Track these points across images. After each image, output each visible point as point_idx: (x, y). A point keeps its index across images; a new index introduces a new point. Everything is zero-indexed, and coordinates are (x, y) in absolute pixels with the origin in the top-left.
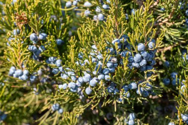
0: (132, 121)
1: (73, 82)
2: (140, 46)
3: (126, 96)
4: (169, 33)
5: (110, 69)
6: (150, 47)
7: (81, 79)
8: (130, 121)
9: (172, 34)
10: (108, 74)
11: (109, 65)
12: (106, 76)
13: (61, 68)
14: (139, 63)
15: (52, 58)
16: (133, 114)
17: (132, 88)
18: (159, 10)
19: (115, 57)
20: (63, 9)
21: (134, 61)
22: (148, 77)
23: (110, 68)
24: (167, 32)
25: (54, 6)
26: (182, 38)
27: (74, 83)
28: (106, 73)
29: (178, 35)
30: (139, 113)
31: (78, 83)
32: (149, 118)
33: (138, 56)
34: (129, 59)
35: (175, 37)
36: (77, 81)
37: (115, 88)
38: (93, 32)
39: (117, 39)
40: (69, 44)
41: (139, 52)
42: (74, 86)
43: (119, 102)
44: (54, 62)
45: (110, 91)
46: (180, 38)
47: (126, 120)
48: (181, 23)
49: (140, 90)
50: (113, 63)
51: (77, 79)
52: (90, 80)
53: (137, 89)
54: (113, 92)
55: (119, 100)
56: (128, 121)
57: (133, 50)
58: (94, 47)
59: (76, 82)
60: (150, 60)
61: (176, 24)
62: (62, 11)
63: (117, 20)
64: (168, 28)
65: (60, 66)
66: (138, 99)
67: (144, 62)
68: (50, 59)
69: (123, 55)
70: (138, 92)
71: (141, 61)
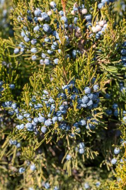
0: (83, 149)
1: (29, 122)
2: (87, 90)
3: (77, 133)
4: (108, 70)
5: (62, 112)
6: (95, 89)
7: (36, 120)
8: (80, 150)
9: (110, 71)
10: (61, 116)
11: (61, 108)
12: (59, 118)
13: (16, 110)
14: (86, 103)
15: (8, 102)
16: (83, 143)
17: (82, 125)
18: (97, 52)
19: (66, 101)
20: (11, 56)
21: (82, 103)
22: (95, 114)
23: (62, 110)
24: (106, 69)
25: (3, 53)
26: (120, 74)
27: (30, 124)
28: (59, 115)
29: (116, 72)
30: (87, 142)
31: (33, 123)
32: (95, 142)
33: (85, 98)
34: (78, 101)
35: (113, 73)
36: (33, 121)
37: (67, 125)
38: (45, 81)
39: (66, 86)
40: (23, 91)
41: (86, 94)
42: (31, 126)
43: (72, 137)
44: (10, 105)
45: (63, 129)
46: (117, 74)
47: (76, 149)
48: (118, 62)
49: (89, 126)
50: (64, 106)
51: (32, 119)
52: (45, 121)
53: (86, 125)
54: (66, 129)
55: (71, 135)
56: (79, 150)
57: (81, 93)
58: (45, 92)
59: (31, 122)
60: (95, 100)
61: (114, 63)
62: (11, 57)
63: (65, 69)
64: (107, 66)
65: (16, 108)
66: (87, 132)
67: (91, 102)
68: (6, 103)
69: (72, 98)
70: (87, 127)
71: (88, 102)
